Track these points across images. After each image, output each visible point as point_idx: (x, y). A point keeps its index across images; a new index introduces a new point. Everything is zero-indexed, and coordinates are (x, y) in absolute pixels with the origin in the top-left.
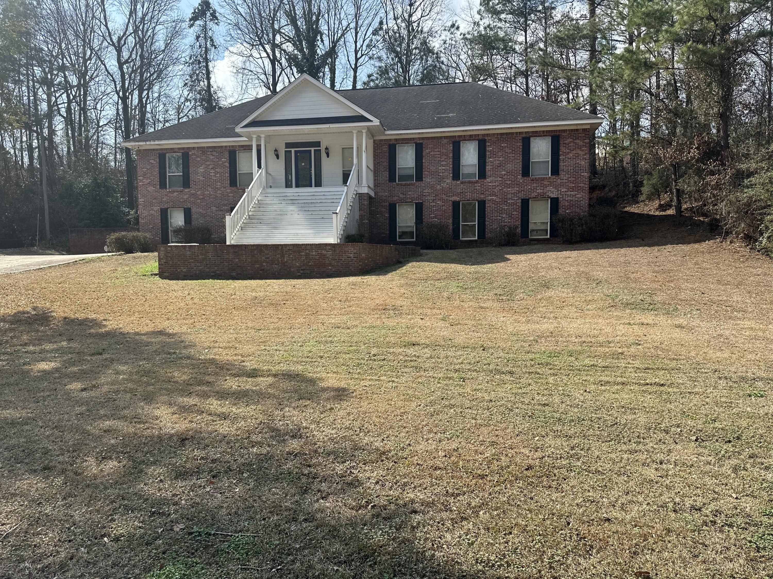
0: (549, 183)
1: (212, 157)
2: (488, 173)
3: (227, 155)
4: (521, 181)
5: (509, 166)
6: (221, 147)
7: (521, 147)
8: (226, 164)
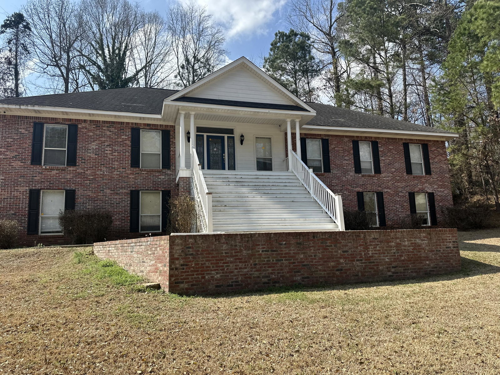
0: (425, 181)
1: (108, 133)
2: (382, 170)
3: (129, 133)
4: (406, 178)
5: (397, 165)
6: (122, 123)
7: (403, 150)
8: (127, 142)
